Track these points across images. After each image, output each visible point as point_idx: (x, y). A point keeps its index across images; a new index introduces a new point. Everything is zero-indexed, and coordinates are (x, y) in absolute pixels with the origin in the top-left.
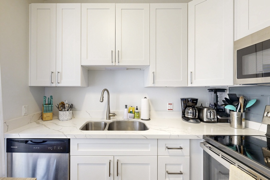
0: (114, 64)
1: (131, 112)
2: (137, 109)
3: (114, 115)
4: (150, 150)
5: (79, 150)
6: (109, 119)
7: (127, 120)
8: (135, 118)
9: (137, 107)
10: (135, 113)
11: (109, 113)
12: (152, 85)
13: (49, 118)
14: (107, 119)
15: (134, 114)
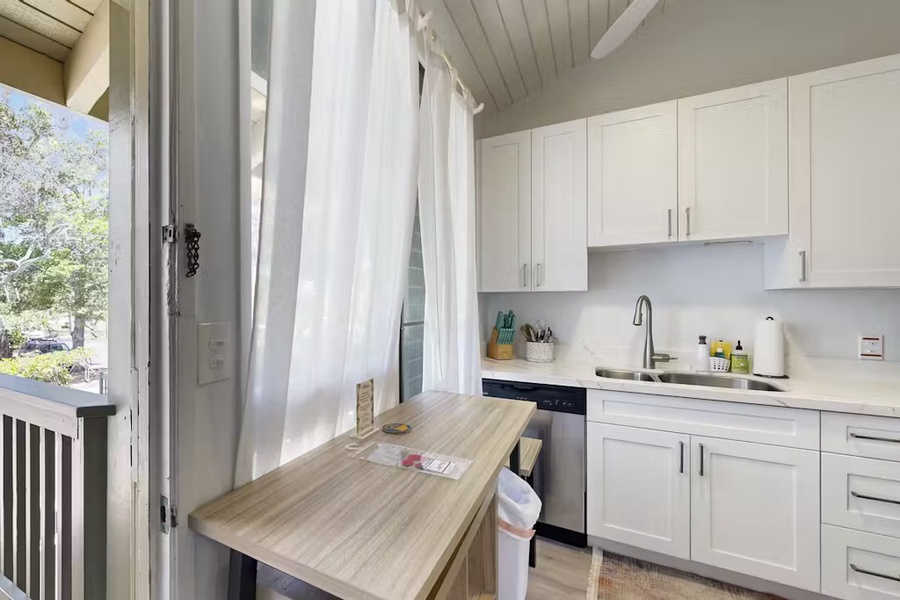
0: (673, 239)
1: (717, 355)
2: (739, 348)
3: (666, 358)
4: (794, 435)
5: (606, 413)
6: (653, 366)
7: (705, 374)
8: (733, 370)
9: (739, 342)
10: (734, 359)
11: (652, 353)
12: (799, 285)
13: (506, 356)
14: (645, 367)
15: (731, 359)
